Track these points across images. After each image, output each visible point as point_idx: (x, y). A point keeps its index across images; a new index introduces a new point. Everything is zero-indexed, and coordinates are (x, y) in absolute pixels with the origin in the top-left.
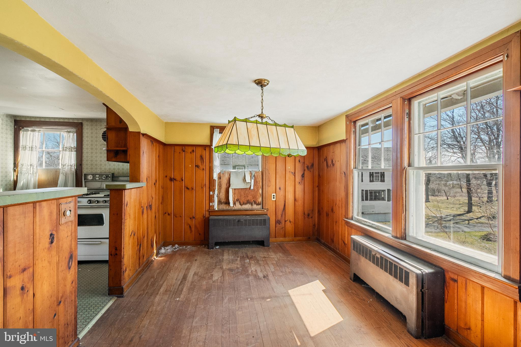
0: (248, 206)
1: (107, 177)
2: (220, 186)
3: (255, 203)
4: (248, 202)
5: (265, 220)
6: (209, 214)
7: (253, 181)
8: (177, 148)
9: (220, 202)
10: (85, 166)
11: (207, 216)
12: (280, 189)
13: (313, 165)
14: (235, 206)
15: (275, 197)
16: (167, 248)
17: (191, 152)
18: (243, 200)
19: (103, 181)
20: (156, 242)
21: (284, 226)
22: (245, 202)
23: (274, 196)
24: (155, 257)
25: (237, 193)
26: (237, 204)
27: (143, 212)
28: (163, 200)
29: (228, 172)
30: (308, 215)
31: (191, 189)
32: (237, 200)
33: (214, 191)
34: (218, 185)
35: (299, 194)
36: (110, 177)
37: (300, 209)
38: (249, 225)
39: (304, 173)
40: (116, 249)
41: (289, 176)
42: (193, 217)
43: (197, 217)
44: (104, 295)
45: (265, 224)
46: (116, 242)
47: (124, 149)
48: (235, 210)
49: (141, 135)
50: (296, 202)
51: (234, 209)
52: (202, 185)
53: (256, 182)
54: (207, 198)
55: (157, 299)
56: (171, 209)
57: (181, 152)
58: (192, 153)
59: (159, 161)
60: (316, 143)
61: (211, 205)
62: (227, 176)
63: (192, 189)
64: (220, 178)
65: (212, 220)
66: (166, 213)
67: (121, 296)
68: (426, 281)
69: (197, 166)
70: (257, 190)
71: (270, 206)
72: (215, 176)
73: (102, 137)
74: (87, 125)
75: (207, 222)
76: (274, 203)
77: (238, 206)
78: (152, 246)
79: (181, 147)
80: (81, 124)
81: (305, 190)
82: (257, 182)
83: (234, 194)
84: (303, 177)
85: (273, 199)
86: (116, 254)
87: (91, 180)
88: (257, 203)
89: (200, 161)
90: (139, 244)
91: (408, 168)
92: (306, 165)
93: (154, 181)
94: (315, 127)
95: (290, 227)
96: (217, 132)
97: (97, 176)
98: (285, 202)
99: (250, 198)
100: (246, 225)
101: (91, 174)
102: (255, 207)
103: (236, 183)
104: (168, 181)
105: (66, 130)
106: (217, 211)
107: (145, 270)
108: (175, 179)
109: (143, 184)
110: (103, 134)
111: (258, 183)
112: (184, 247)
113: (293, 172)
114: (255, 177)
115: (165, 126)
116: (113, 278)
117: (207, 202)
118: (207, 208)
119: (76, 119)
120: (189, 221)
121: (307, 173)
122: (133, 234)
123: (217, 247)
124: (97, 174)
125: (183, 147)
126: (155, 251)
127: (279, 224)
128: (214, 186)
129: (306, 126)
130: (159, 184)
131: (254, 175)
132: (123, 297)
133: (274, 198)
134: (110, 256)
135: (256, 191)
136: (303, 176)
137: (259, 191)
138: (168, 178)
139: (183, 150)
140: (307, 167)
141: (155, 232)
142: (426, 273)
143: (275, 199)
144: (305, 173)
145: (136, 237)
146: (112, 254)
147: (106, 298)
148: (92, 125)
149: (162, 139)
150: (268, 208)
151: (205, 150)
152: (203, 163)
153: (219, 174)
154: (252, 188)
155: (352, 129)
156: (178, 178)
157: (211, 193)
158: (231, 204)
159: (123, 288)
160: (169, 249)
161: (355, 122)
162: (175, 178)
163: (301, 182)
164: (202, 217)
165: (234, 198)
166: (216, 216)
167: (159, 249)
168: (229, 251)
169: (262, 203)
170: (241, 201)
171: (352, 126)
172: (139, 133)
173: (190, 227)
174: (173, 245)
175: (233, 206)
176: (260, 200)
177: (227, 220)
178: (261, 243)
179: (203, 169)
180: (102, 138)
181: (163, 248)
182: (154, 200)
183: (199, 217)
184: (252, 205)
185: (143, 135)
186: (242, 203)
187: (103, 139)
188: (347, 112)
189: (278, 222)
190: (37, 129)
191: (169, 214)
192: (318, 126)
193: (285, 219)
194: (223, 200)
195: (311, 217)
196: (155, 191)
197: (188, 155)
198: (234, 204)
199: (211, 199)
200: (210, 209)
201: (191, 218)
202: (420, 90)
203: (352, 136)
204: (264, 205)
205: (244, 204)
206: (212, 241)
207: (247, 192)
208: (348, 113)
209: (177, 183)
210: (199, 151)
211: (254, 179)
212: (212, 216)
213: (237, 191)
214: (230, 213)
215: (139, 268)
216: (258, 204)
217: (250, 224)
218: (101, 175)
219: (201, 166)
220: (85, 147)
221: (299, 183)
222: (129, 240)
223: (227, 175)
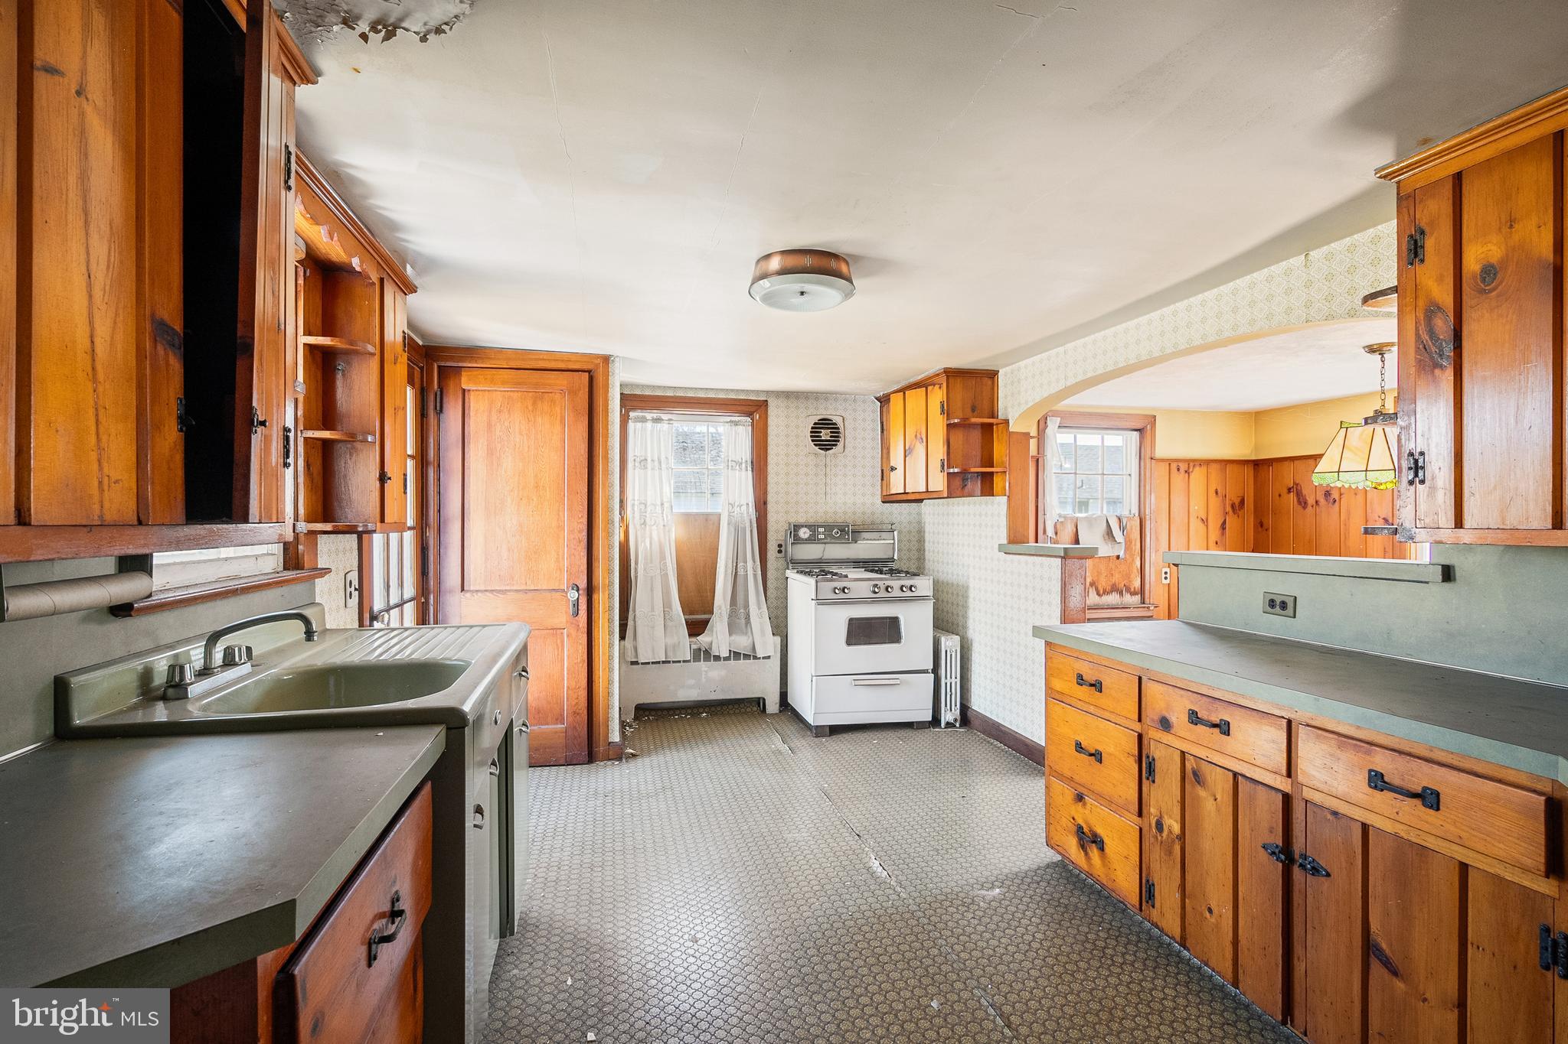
0: (1113, 598)
1: (841, 531)
4: (1114, 589)
10: (772, 507)
13: (1242, 502)
15: (1168, 576)
18: (1103, 584)
19: (834, 540)
22: (1108, 588)
23: (1166, 573)
25: (1091, 567)
26: (1092, 593)
29: (1073, 521)
36: (847, 533)
39: (1226, 520)
41: (1197, 527)
53: (1128, 542)
62: (1072, 526)
64: (1057, 535)
70: (1131, 560)
71: (1159, 597)
73: (811, 436)
74: (778, 407)
76: (1167, 589)
77: (1093, 598)
80: (764, 404)
82: (1131, 541)
84: (1223, 529)
85: (1164, 581)
87: (806, 540)
88: (1132, 590)
92: (1229, 503)
94: (1249, 413)
96: (1053, 425)
97: (821, 530)
99: (1117, 579)
101: (806, 526)
102: (1129, 599)
105: (728, 419)
110: (812, 428)
111: (1133, 543)
113: (1204, 517)
114: (1127, 529)
119: (753, 391)
121: (1232, 521)
124: (821, 526)
129: (1230, 412)
131: (1126, 525)
133: (1166, 578)
135: (1128, 562)
136: (1223, 526)
137: (1135, 563)
140: (1232, 507)
143: (1168, 581)
144: (1228, 518)
148: (787, 407)
150: (1155, 601)
153: (1056, 526)
154: (1122, 555)
163: (1221, 541)
169: (1142, 591)
170: (1100, 586)
176: (1137, 583)
180: (810, 439)
184: (1121, 593)
186: (1101, 592)
187: (813, 441)
190: (665, 417)
192: (1256, 413)
204: (1146, 595)
205: (1106, 592)
207: (1111, 564)
211: (1125, 533)
216: (1133, 594)
218: (829, 528)
220: (772, 459)
221: (1217, 543)
223: (1069, 526)
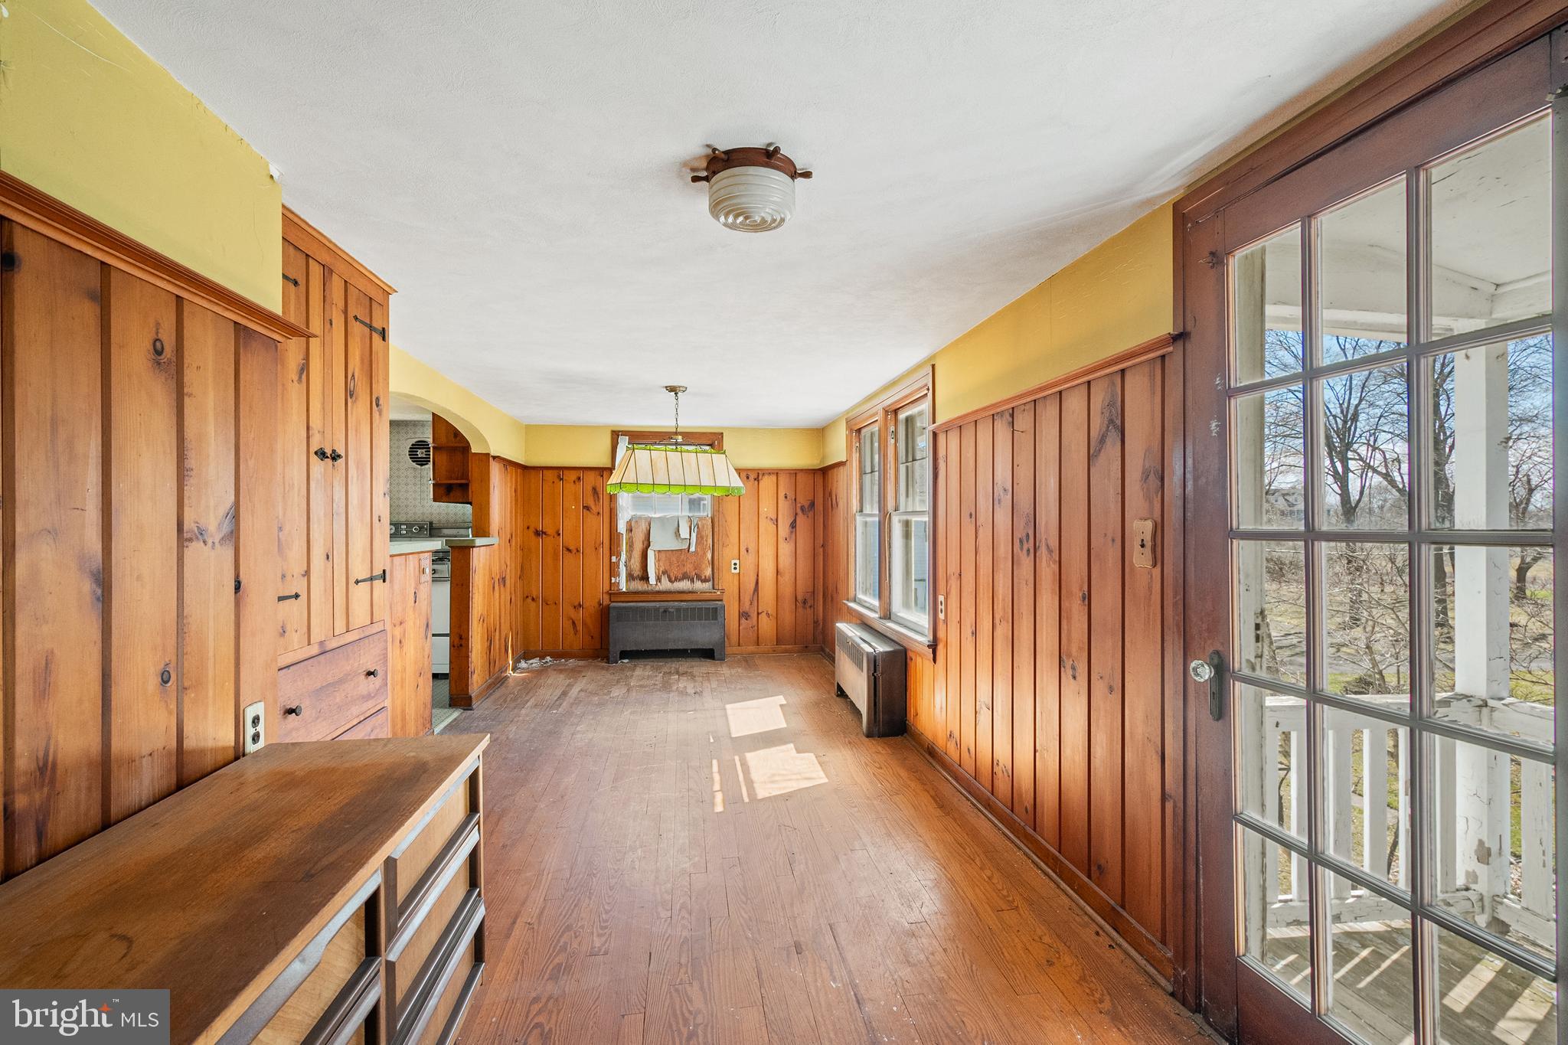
0: (684, 585)
1: (421, 528)
2: (631, 546)
3: (699, 578)
4: (685, 577)
5: (715, 610)
6: (610, 600)
7: (694, 535)
8: (548, 474)
9: (630, 577)
11: (606, 602)
12: (747, 551)
13: (812, 505)
14: (659, 584)
15: (737, 566)
16: (531, 661)
17: (574, 482)
18: (675, 572)
19: (414, 535)
20: (512, 645)
21: (755, 623)
22: (680, 576)
23: (735, 564)
24: (511, 672)
25: (663, 559)
26: (665, 580)
27: (494, 588)
28: (523, 573)
29: (646, 519)
30: (805, 602)
31: (575, 551)
32: (664, 573)
33: (619, 555)
34: (626, 544)
35: (786, 561)
36: (426, 529)
37: (787, 590)
38: (684, 620)
39: (795, 520)
40: (461, 638)
41: (766, 527)
42: (580, 605)
43: (587, 604)
44: (443, 707)
45: (715, 618)
46: (460, 627)
47: (463, 481)
48: (659, 592)
49: (491, 459)
50: (779, 576)
51: (657, 589)
52: (595, 543)
53: (700, 538)
54: (607, 568)
55: (523, 711)
56: (537, 590)
57: (557, 480)
58: (576, 482)
59: (516, 500)
60: (819, 462)
61: (613, 581)
62: (643, 526)
63: (578, 551)
64: (630, 530)
65: (615, 608)
66: (527, 597)
67: (470, 708)
68: (880, 663)
69: (587, 508)
70: (702, 553)
71: (728, 584)
72: (622, 528)
73: (410, 455)
75: (604, 614)
76: (737, 577)
77: (666, 585)
78: (506, 651)
79: (555, 472)
81: (798, 552)
82: (702, 538)
83: (658, 560)
84: (793, 528)
85: (733, 571)
86: (461, 645)
88: (703, 577)
89: (592, 498)
90: (490, 639)
91: (893, 513)
92: (799, 505)
93: (509, 536)
94: (817, 429)
95: (767, 626)
96: (623, 443)
97: (404, 527)
98: (758, 576)
99: (689, 568)
100: (678, 618)
102: (699, 585)
103: (662, 541)
104: (533, 537)
106: (624, 592)
107: (498, 685)
108: (545, 533)
109: (493, 540)
110: (410, 448)
111: (705, 538)
112: (563, 660)
113: (774, 517)
114: (698, 528)
115: (526, 433)
116: (456, 682)
117: (606, 575)
118: (607, 588)
120: (572, 613)
121: (800, 520)
122: (482, 619)
123: (626, 661)
124: (405, 524)
125: (560, 471)
126: (511, 662)
127: (747, 619)
128: (619, 545)
129: (798, 429)
130: (516, 543)
131: (697, 524)
132: (471, 710)
133: (735, 568)
134: (452, 648)
135: (700, 554)
136: (793, 525)
137: (706, 556)
138: (532, 529)
139: (559, 476)
140: (802, 508)
141: (511, 629)
142: (880, 652)
143: (737, 571)
144: (798, 519)
145: (485, 625)
146: (455, 645)
147: (446, 710)
149: (521, 460)
150: (724, 587)
151: (602, 476)
152: (598, 501)
153: (629, 523)
154: (693, 549)
155: (854, 443)
156: (550, 531)
157: (614, 559)
158: (652, 580)
159: (471, 697)
160: (535, 662)
161: (859, 431)
162: (544, 530)
163: (790, 537)
164: (597, 605)
165: (657, 569)
166: (623, 602)
167: (517, 661)
168: (645, 665)
169: (712, 579)
170: (672, 574)
171: (854, 438)
172: (489, 454)
173: (574, 623)
174: (542, 657)
175: (657, 584)
176: (708, 572)
177: (643, 610)
178: (707, 654)
179: (598, 513)
180: (408, 457)
181: (523, 662)
182: (508, 571)
183: (591, 604)
184: (692, 581)
185: (494, 458)
186: (673, 579)
187: (411, 458)
188: (847, 412)
189: (744, 615)
191: (533, 599)
192: (822, 429)
193: (758, 609)
194: (637, 572)
195: (811, 607)
196: (511, 554)
197: (570, 488)
198: (659, 579)
199: (613, 570)
200: (610, 590)
201: (575, 607)
202: (906, 397)
203: (855, 456)
204: (716, 582)
205: (677, 579)
206: (615, 649)
207: (682, 556)
208: (850, 414)
209: (547, 540)
210: (591, 479)
211: (696, 531)
212: (613, 602)
213: (663, 555)
214: (651, 598)
215: (490, 679)
216: (705, 580)
217: (688, 617)
218: (410, 525)
219: (593, 507)
221: (786, 539)
222: (478, 626)
223: (643, 523)
